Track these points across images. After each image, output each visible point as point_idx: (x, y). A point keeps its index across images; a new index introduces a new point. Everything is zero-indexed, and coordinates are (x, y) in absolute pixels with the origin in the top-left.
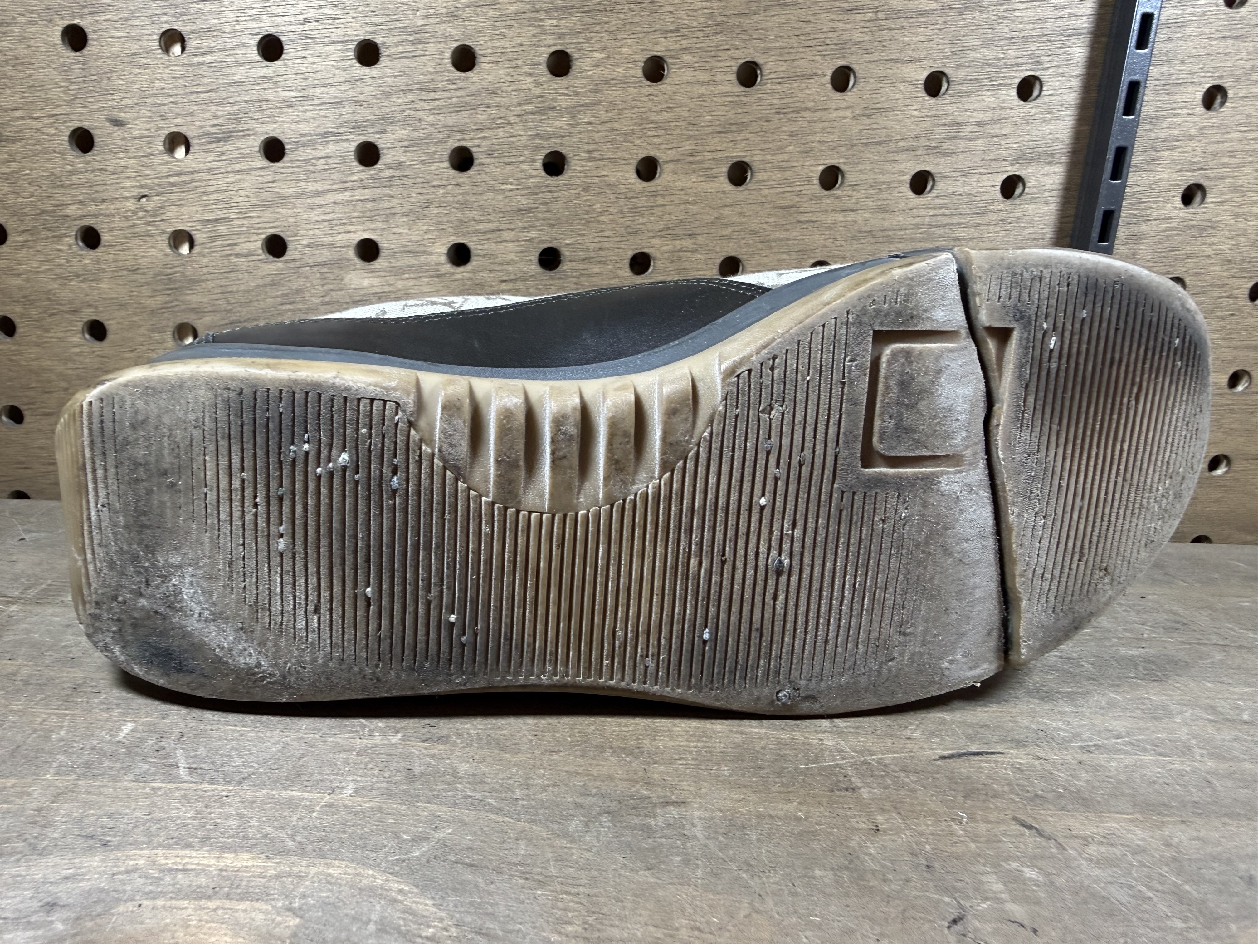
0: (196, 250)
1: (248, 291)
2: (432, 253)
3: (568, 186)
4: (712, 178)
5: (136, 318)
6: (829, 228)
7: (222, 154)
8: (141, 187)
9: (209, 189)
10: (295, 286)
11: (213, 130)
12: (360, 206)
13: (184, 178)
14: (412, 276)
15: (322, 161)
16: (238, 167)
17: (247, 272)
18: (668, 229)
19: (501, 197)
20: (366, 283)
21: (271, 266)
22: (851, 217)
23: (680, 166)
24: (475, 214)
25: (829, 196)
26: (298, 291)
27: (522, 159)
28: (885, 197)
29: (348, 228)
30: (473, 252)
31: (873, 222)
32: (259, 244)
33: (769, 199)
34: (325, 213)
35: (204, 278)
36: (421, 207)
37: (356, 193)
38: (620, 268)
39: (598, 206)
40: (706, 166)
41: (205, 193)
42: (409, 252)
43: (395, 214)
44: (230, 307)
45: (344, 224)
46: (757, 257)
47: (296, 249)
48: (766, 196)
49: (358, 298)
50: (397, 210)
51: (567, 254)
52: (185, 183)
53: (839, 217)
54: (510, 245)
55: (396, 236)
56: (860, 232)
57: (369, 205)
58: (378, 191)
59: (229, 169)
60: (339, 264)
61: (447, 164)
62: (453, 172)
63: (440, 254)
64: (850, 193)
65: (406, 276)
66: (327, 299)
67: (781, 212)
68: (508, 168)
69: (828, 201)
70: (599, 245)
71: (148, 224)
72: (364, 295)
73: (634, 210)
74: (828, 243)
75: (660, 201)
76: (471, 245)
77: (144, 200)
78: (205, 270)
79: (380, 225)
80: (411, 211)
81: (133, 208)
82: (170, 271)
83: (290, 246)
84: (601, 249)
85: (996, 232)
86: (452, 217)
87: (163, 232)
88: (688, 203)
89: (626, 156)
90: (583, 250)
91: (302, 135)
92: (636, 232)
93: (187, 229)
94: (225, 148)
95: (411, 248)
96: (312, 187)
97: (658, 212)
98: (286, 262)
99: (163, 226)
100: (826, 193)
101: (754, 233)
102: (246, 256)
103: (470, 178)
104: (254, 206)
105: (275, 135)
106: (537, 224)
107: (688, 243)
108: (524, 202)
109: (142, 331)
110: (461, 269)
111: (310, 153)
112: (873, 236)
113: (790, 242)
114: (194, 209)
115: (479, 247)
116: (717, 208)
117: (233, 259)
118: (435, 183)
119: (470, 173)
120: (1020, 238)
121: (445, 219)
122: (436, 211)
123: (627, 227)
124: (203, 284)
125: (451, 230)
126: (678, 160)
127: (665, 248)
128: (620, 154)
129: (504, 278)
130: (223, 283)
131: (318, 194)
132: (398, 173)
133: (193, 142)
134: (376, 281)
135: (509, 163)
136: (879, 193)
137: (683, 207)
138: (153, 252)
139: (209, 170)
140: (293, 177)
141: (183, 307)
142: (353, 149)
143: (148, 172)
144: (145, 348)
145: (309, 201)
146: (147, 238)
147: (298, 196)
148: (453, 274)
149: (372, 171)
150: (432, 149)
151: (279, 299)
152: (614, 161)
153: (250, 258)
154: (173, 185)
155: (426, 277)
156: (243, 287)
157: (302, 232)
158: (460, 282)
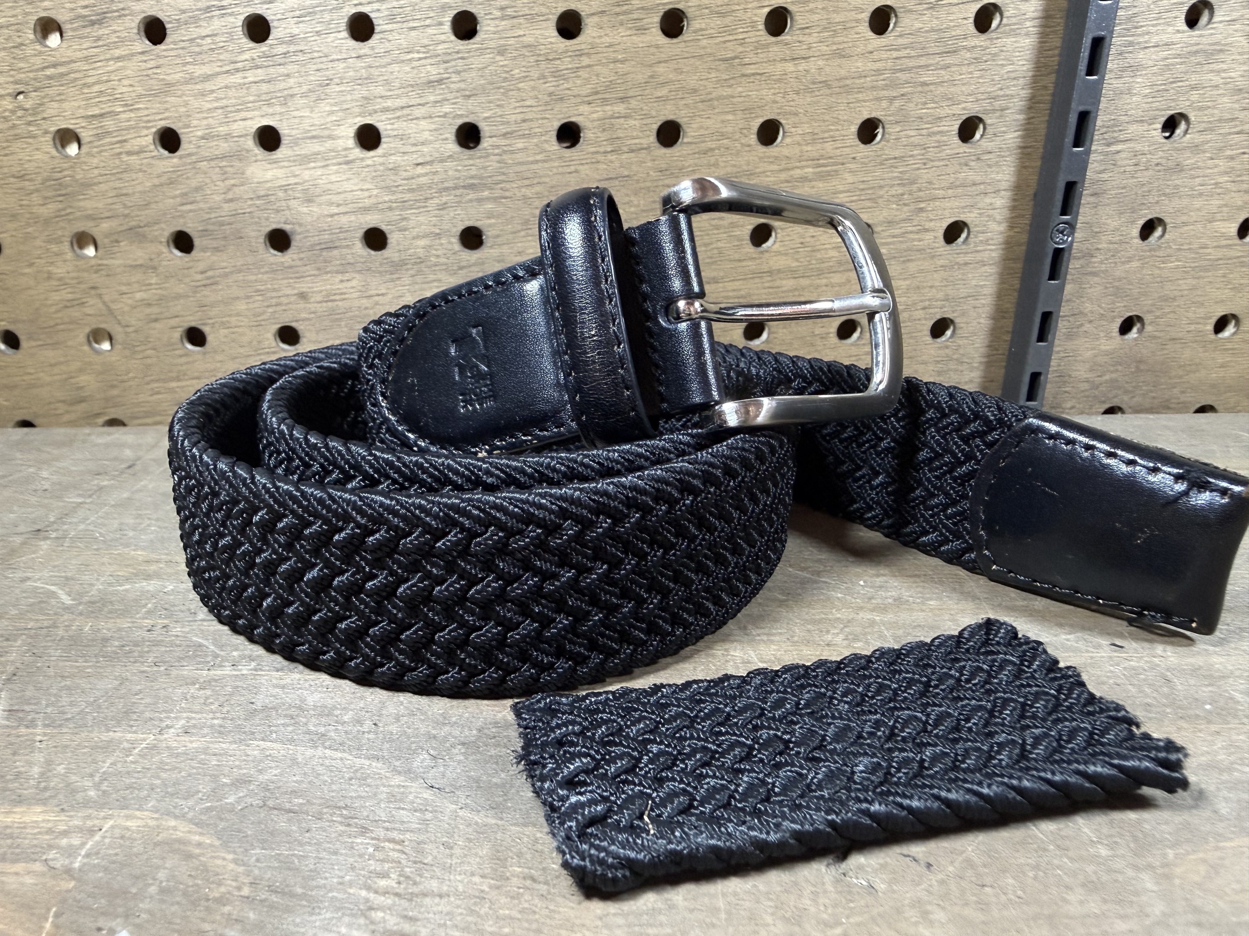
0: (85, 149)
1: (145, 192)
2: (339, 138)
3: (482, 51)
4: (642, 30)
5: (30, 230)
6: (779, 81)
7: (99, 39)
8: (16, 83)
9: (90, 80)
10: (194, 183)
11: (85, 12)
12: (254, 88)
13: (61, 70)
14: (319, 164)
15: (209, 40)
16: (117, 53)
17: (141, 170)
18: (597, 93)
19: (407, 69)
20: (269, 175)
21: (164, 163)
22: (803, 66)
23: (605, 19)
24: (381, 90)
25: (777, 43)
26: (197, 189)
27: (428, 22)
28: (840, 39)
29: (243, 115)
30: (383, 133)
31: (827, 69)
32: (150, 139)
33: (709, 50)
34: (217, 99)
35: (96, 181)
36: (320, 85)
37: (249, 74)
38: (546, 141)
39: (517, 71)
40: (635, 16)
41: (85, 85)
42: (314, 137)
43: (292, 96)
44: (127, 212)
45: (238, 111)
46: (698, 119)
47: (190, 142)
48: (704, 48)
49: (262, 193)
50: (296, 91)
51: (486, 128)
52: (62, 75)
53: (790, 67)
54: (423, 123)
55: (297, 121)
56: (814, 83)
57: (264, 87)
58: (271, 70)
59: (108, 56)
60: (239, 155)
61: (345, 34)
62: (352, 43)
63: (347, 138)
64: (801, 39)
65: (312, 165)
66: (230, 196)
67: (723, 66)
68: (413, 33)
69: (775, 49)
70: (520, 117)
71: (29, 123)
72: (268, 189)
73: (557, 74)
74: (778, 98)
75: (586, 61)
76: (381, 126)
77: (21, 97)
78: (96, 172)
79: (278, 109)
80: (310, 91)
81: (10, 107)
82: (59, 175)
83: (184, 139)
84: (524, 121)
85: (971, 73)
86: (357, 95)
87: (46, 132)
88: (616, 61)
89: (544, 10)
90: (503, 123)
91: (183, 12)
92: (561, 99)
93: (71, 127)
94: (101, 32)
95: (314, 133)
96: (199, 71)
97: (583, 74)
98: (181, 157)
99: (45, 125)
100: (773, 39)
101: (695, 91)
102: (138, 153)
103: (372, 48)
104: (140, 96)
105: (154, 13)
106: (449, 96)
107: (620, 108)
108: (433, 71)
109: (38, 243)
110: (372, 153)
111: (194, 32)
112: (829, 87)
113: (735, 100)
114: (76, 104)
115: (389, 127)
116: (651, 66)
117: (125, 158)
118: (334, 57)
119: (372, 42)
120: (997, 78)
121: (349, 97)
122: (338, 89)
123: (550, 94)
124: (95, 188)
125: (357, 110)
126: (603, 12)
127: (595, 116)
128: (536, 10)
129: (420, 160)
130: (118, 185)
131: (207, 78)
132: (292, 48)
133: (65, 27)
134: (279, 173)
135: (414, 28)
136: (833, 36)
137: (612, 66)
138: (39, 156)
139: (86, 59)
140: (179, 61)
141: (79, 214)
142: (240, 24)
143: (22, 65)
144: (43, 261)
145: (198, 87)
146: (30, 140)
147: (187, 82)
148: (362, 159)
149: (263, 47)
150: (327, 17)
151: (178, 200)
152: (531, 18)
153: (143, 155)
154: (50, 78)
155: (334, 165)
156: (139, 188)
157: (195, 123)
158: (372, 169)
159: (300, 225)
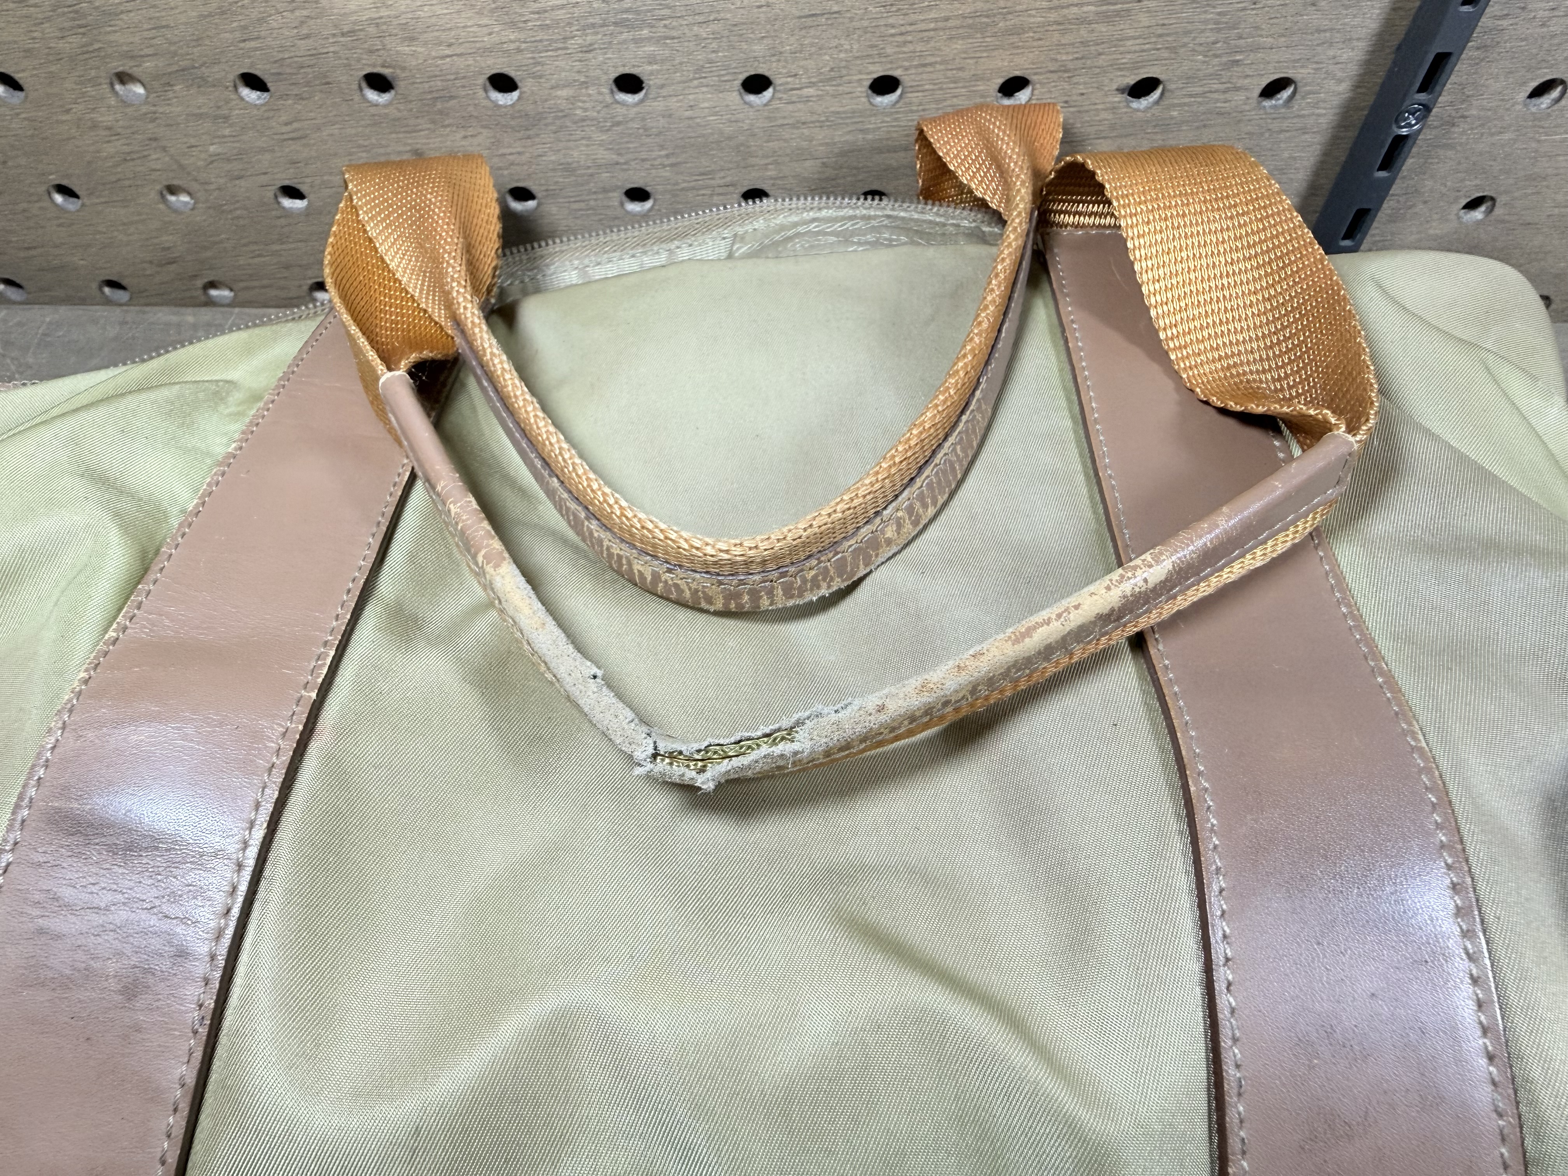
1: (191, 24)
5: (53, 68)
109: (68, 85)
144: (81, 107)
159: (403, 69)
